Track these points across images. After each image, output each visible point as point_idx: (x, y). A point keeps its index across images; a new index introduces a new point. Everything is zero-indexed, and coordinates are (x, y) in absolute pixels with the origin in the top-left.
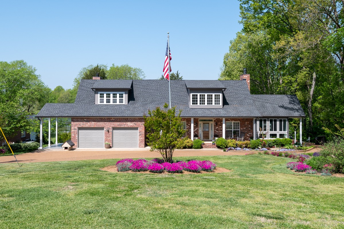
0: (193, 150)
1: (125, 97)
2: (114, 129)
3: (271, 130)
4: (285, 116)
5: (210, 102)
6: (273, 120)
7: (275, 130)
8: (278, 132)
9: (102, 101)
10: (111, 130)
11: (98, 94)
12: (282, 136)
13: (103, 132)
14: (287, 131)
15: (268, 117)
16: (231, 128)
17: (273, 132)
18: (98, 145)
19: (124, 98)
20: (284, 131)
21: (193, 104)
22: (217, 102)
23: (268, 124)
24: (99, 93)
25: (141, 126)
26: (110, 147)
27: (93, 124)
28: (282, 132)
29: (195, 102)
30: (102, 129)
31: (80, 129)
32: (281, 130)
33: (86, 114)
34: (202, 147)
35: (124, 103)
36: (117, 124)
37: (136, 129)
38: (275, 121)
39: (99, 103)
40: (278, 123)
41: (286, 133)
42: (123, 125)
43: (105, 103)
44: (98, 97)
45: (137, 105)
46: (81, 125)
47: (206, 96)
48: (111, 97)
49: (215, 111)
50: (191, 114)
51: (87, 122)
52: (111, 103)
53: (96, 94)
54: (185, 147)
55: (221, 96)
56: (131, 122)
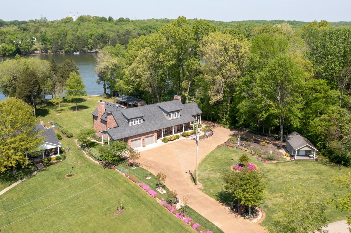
1: (141, 120)
2: (145, 138)
9: (132, 124)
18: (139, 146)
21: (170, 118)
22: (178, 116)
24: (131, 120)
25: (155, 135)
26: (145, 146)
27: (137, 138)
30: (140, 139)
31: (132, 141)
33: (134, 134)
34: (178, 138)
35: (141, 123)
36: (146, 136)
37: (153, 136)
39: (131, 125)
42: (149, 135)
43: (133, 124)
44: (131, 123)
45: (147, 122)
46: (133, 139)
47: (174, 114)
48: (136, 121)
49: (178, 120)
50: (173, 124)
51: (135, 137)
52: (136, 124)
53: (129, 121)
54: (174, 140)
55: (179, 113)
56: (152, 133)
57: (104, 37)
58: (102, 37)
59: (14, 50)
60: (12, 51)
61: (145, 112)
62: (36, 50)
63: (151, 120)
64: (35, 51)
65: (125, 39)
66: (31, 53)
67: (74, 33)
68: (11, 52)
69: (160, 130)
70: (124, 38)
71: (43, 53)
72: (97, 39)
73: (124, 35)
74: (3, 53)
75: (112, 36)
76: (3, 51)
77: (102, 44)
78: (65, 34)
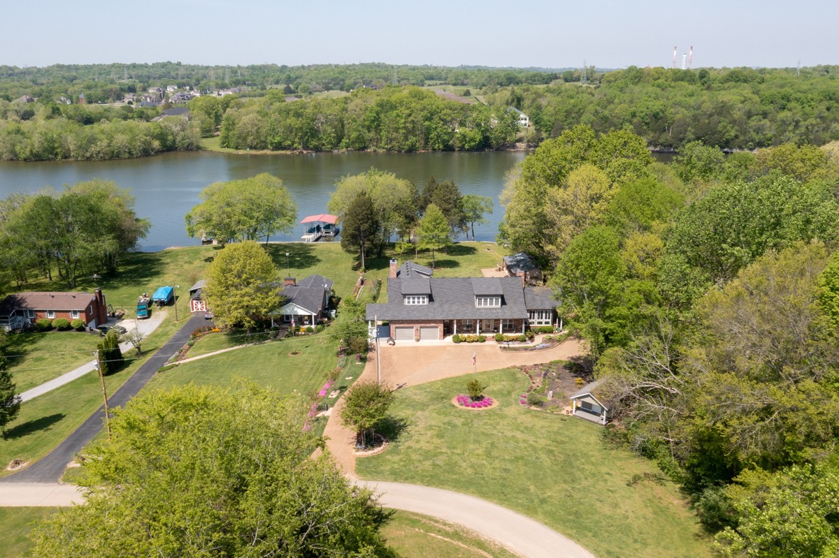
0: (478, 343)
1: (426, 300)
2: (421, 327)
3: (538, 318)
4: (550, 309)
5: (491, 304)
6: (540, 312)
7: (542, 318)
8: (544, 320)
9: (409, 302)
10: (419, 329)
11: (406, 298)
12: (546, 323)
13: (413, 330)
15: (536, 310)
16: (507, 322)
17: (540, 320)
18: (410, 338)
20: (548, 319)
21: (478, 305)
22: (497, 303)
23: (536, 315)
24: (409, 296)
25: (441, 327)
26: (419, 341)
27: (406, 325)
29: (480, 304)
30: (412, 327)
31: (396, 328)
32: (546, 318)
33: (400, 318)
34: (484, 341)
35: (426, 304)
36: (423, 325)
37: (437, 327)
38: (542, 313)
39: (407, 304)
40: (544, 315)
41: (550, 320)
42: (428, 325)
43: (411, 304)
44: (406, 300)
45: (436, 304)
46: (398, 325)
47: (488, 300)
48: (416, 300)
49: (494, 311)
50: (477, 317)
51: (402, 323)
52: (416, 303)
53: (404, 297)
54: (473, 342)
55: (500, 300)
56: (433, 323)
57: (661, 118)
58: (656, 117)
59: (478, 139)
60: (475, 141)
61: (441, 288)
62: (520, 140)
63: (446, 302)
64: (517, 144)
65: (709, 123)
66: (508, 147)
67: (598, 108)
68: (473, 144)
69: (451, 321)
70: (707, 121)
71: (530, 147)
72: (643, 124)
73: (711, 115)
74: (460, 145)
75: (679, 116)
76: (461, 141)
77: (652, 134)
78: (582, 111)
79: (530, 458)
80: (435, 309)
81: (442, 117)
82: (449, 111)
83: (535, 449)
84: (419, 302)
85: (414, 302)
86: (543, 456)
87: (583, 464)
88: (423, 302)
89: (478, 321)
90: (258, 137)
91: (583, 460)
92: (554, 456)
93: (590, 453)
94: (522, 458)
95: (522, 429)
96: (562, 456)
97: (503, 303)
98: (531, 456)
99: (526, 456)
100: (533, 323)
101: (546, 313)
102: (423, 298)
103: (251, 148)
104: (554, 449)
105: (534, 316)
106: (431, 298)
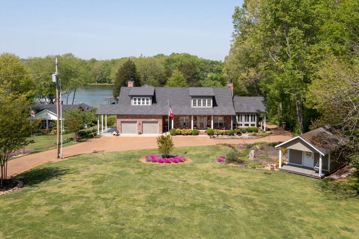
0: (192, 136)
2: (143, 122)
3: (245, 121)
4: (255, 112)
5: (204, 104)
6: (247, 115)
7: (248, 121)
8: (250, 123)
9: (135, 103)
10: (141, 123)
11: (132, 99)
12: (252, 125)
13: (137, 125)
14: (256, 122)
15: (243, 113)
16: (218, 121)
17: (247, 123)
18: (133, 132)
19: (149, 101)
20: (254, 122)
21: (193, 105)
22: (209, 104)
23: (243, 118)
25: (160, 121)
26: (141, 134)
27: (130, 120)
28: (253, 123)
29: (195, 104)
30: (135, 122)
31: (122, 122)
32: (252, 121)
33: (125, 113)
34: (198, 134)
35: (149, 105)
36: (145, 120)
37: (157, 122)
39: (133, 105)
40: (250, 118)
41: (255, 123)
42: (149, 120)
43: (137, 104)
44: (133, 101)
45: (157, 105)
46: (123, 120)
47: (202, 101)
48: (141, 101)
49: (207, 110)
50: (191, 113)
51: (126, 118)
52: (141, 104)
53: (131, 99)
54: (187, 134)
55: (212, 101)
56: (154, 118)
61: (164, 94)
79: (214, 206)
80: (156, 108)
81: (200, 67)
82: (204, 64)
83: (225, 197)
84: (143, 103)
85: (139, 103)
86: (236, 205)
87: (300, 215)
88: (147, 103)
89: (192, 117)
90: (102, 76)
91: (299, 211)
92: (254, 205)
93: (308, 203)
94: (202, 206)
95: (212, 178)
96: (265, 205)
97: (215, 104)
98: (217, 203)
99: (210, 203)
100: (241, 125)
101: (252, 116)
102: (147, 100)
103: (98, 82)
104: (254, 197)
105: (241, 119)
106: (154, 101)
